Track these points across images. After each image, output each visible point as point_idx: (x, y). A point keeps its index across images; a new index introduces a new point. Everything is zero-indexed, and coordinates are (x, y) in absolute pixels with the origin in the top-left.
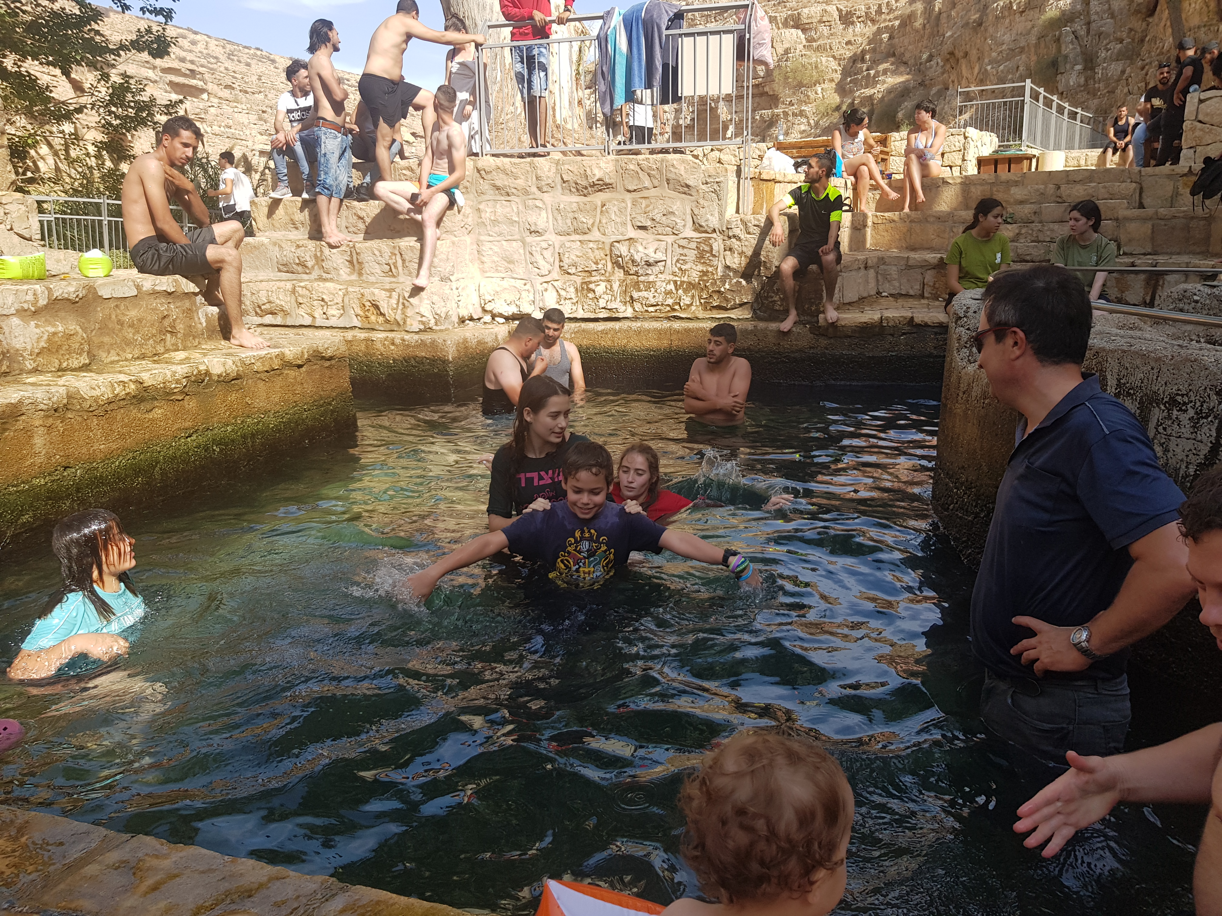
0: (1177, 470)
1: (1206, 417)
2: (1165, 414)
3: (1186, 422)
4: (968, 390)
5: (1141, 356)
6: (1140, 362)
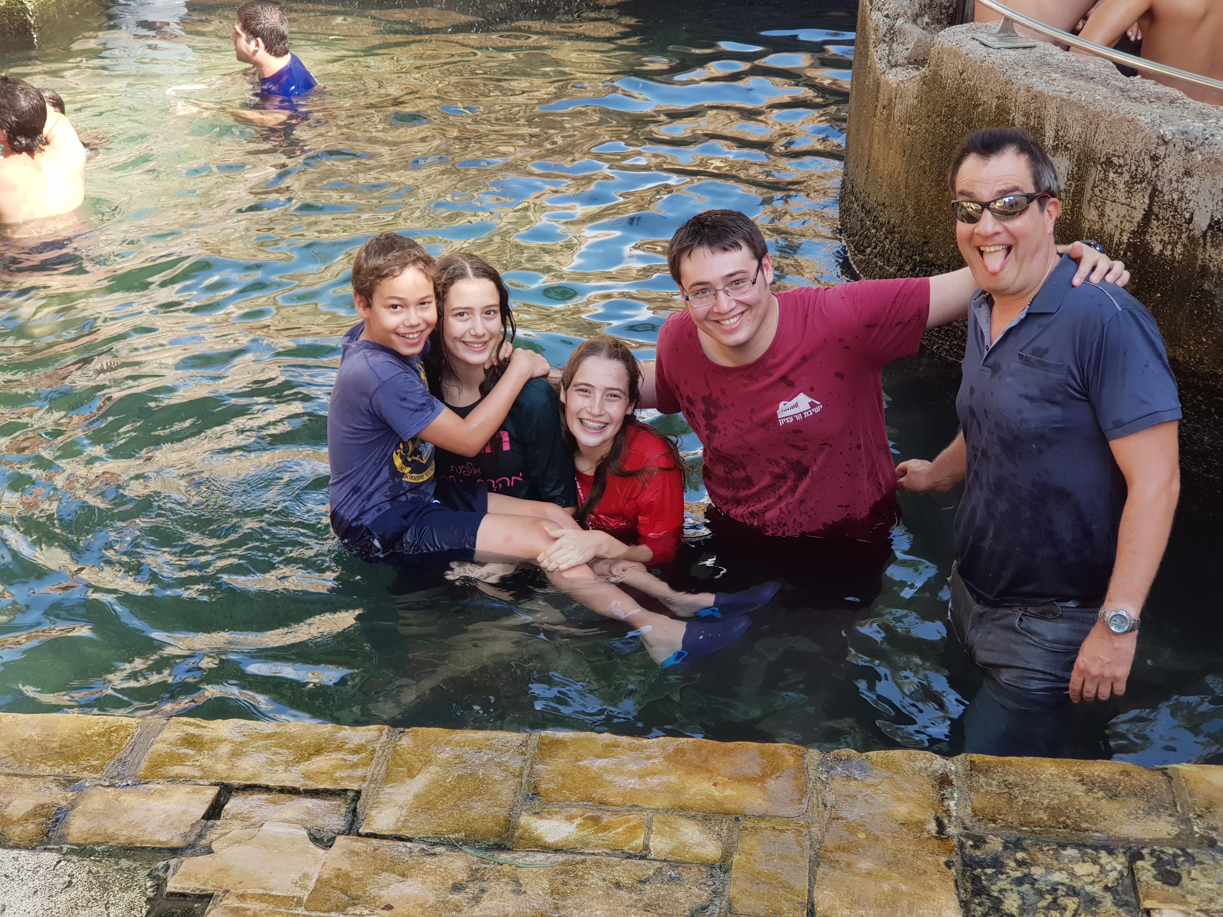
0: (1111, 237)
1: (1141, 182)
2: (1101, 175)
3: (1121, 186)
4: (889, 106)
5: (1080, 108)
6: (1079, 114)
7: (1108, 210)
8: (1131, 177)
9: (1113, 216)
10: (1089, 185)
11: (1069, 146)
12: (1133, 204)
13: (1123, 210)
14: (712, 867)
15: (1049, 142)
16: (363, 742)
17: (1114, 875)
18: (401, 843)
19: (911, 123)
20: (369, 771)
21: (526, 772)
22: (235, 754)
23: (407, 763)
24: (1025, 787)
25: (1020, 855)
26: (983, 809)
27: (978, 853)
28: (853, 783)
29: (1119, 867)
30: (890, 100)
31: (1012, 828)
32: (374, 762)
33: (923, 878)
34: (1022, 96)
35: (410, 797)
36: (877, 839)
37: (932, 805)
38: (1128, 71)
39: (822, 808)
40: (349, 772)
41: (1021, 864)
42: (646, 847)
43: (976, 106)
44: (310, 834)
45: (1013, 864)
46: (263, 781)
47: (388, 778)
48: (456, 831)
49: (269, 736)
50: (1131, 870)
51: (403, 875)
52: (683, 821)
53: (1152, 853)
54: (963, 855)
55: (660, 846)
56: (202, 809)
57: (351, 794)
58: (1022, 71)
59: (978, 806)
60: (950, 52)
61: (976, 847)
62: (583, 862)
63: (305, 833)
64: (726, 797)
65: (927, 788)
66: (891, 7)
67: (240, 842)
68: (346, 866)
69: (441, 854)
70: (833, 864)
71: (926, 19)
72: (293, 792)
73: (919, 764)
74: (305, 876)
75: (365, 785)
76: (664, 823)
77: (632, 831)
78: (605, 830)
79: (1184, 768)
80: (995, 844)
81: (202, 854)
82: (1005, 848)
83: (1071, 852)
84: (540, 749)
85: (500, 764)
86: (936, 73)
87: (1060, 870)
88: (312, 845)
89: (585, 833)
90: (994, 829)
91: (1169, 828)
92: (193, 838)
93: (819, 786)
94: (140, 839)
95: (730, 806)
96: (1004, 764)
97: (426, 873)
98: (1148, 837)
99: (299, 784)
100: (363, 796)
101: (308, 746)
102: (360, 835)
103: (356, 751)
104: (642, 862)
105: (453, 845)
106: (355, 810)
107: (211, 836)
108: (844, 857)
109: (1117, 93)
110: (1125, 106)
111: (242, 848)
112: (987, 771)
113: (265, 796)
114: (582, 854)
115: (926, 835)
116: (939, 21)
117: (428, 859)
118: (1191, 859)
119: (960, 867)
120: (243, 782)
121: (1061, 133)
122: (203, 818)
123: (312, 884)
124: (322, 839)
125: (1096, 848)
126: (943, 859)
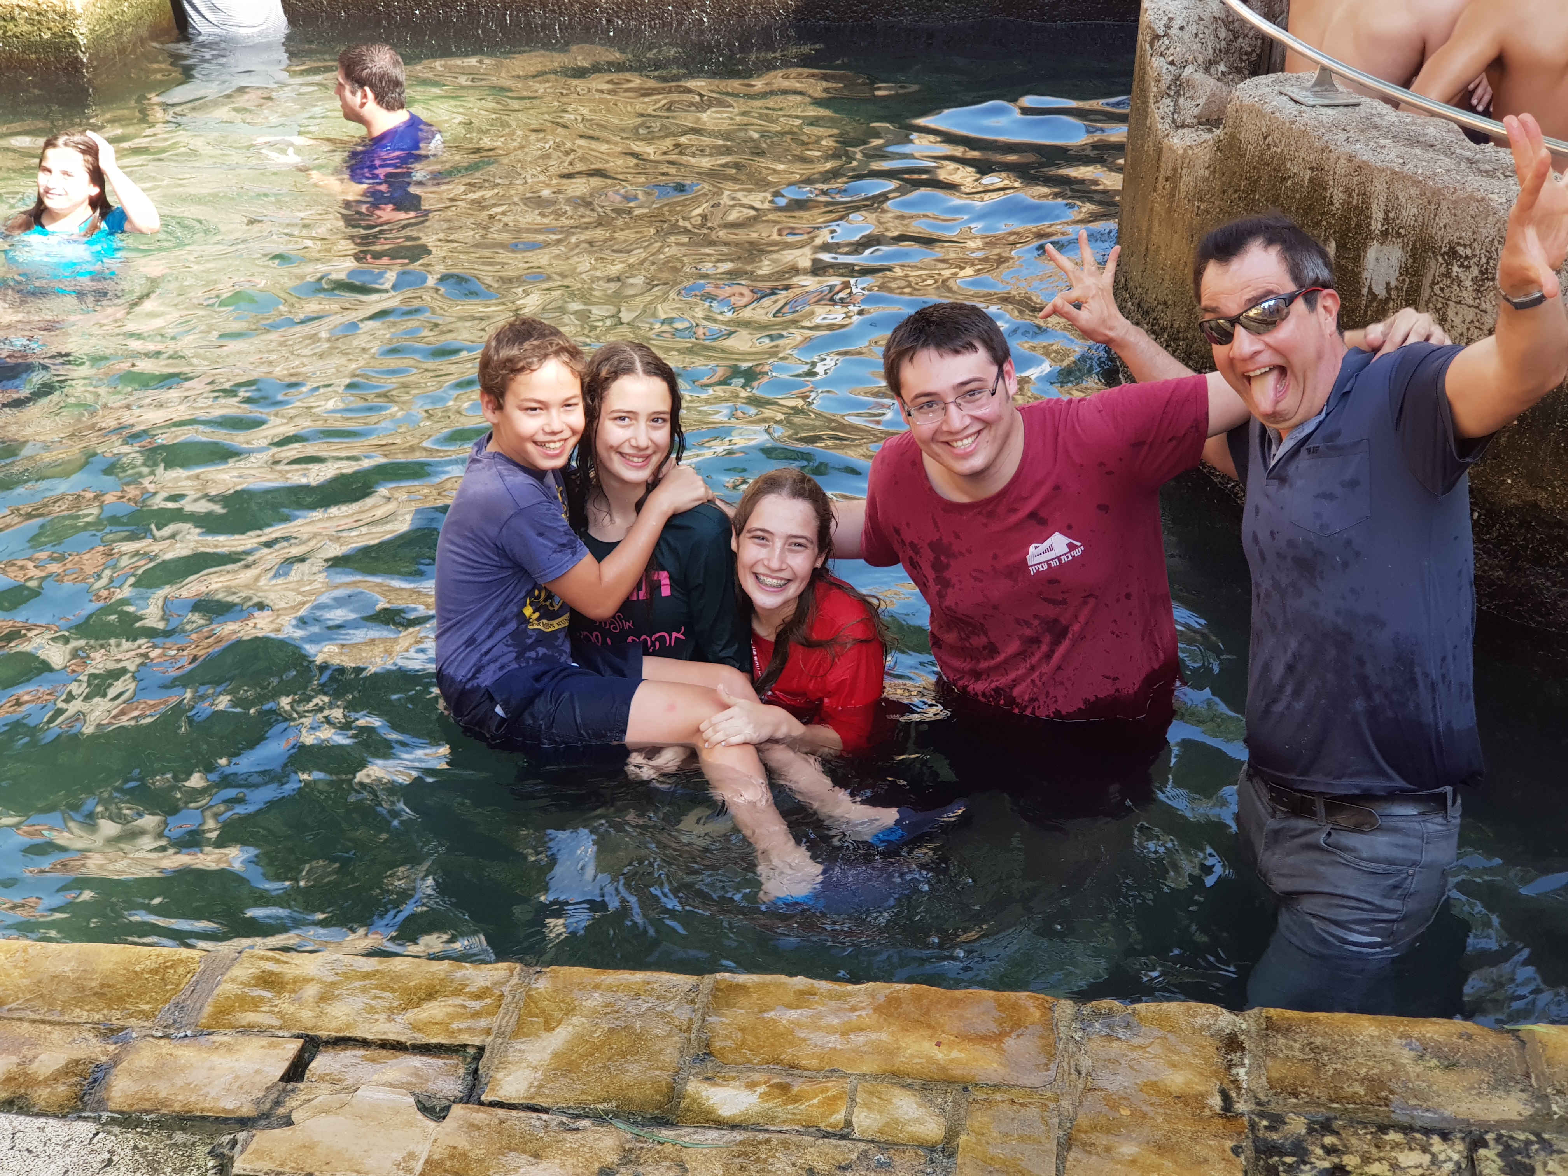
2: (1443, 269)
3: (1468, 283)
4: (1173, 178)
5: (1416, 183)
6: (1414, 191)
7: (1451, 314)
8: (1481, 272)
9: (1457, 321)
10: (1427, 282)
11: (1402, 231)
12: (1483, 306)
13: (1470, 314)
14: (932, 1149)
15: (1377, 226)
16: (488, 984)
17: (1449, 1166)
18: (534, 1115)
19: (1201, 200)
20: (495, 1021)
21: (696, 1026)
22: (324, 998)
23: (543, 1011)
24: (1336, 1052)
25: (1329, 1140)
26: (1282, 1080)
27: (1275, 1136)
28: (1114, 1044)
29: (1456, 1157)
30: (1175, 170)
31: (1318, 1105)
32: (501, 1011)
33: (1205, 1167)
34: (1342, 167)
35: (546, 1056)
36: (1144, 1116)
37: (1216, 1074)
38: (1478, 137)
39: (1074, 1076)
40: (470, 1023)
41: (1330, 1151)
42: (848, 1123)
43: (1284, 179)
44: (418, 1102)
45: (1319, 1152)
46: (359, 1033)
47: (519, 1031)
48: (605, 1100)
49: (367, 976)
50: (1471, 1161)
51: (536, 1156)
52: (897, 1091)
53: (1498, 1139)
54: (1256, 1139)
55: (866, 1123)
56: (281, 1067)
57: (471, 1051)
58: (1342, 136)
59: (1275, 1075)
60: (1251, 109)
61: (1270, 1128)
62: (768, 1141)
63: (412, 1100)
64: (952, 1061)
65: (1211, 1051)
66: (1177, 52)
67: (328, 1111)
68: (463, 1143)
69: (585, 1129)
70: (1088, 1148)
71: (1222, 68)
72: (398, 1047)
73: (1200, 1021)
74: (411, 1156)
75: (490, 1039)
76: (871, 1093)
77: (831, 1103)
78: (796, 1102)
79: (1542, 1029)
80: (1297, 1125)
81: (280, 1126)
82: (1311, 1131)
83: (1393, 1136)
84: (714, 997)
85: (662, 1015)
86: (1233, 136)
87: (1380, 1160)
88: (420, 1116)
89: (771, 1105)
90: (1295, 1106)
91: (1520, 1107)
92: (268, 1105)
93: (1071, 1047)
94: (201, 1106)
95: (958, 1072)
96: (1309, 1021)
97: (565, 1153)
98: (1493, 1117)
99: (406, 1037)
100: (487, 1053)
101: (418, 988)
102: (482, 1104)
103: (479, 996)
104: (843, 1142)
105: (601, 1118)
106: (476, 1071)
107: (292, 1102)
108: (1102, 1140)
109: (1464, 165)
110: (1474, 181)
111: (331, 1119)
112: (1287, 1031)
113: (362, 1052)
114: (766, 1131)
115: (1207, 1112)
116: (1238, 71)
117: (569, 1136)
118: (1548, 1147)
119: (1250, 1153)
120: (334, 1034)
121: (1391, 215)
122: (282, 1079)
123: (418, 1166)
124: (433, 1108)
125: (1427, 1132)
126: (1229, 1144)
